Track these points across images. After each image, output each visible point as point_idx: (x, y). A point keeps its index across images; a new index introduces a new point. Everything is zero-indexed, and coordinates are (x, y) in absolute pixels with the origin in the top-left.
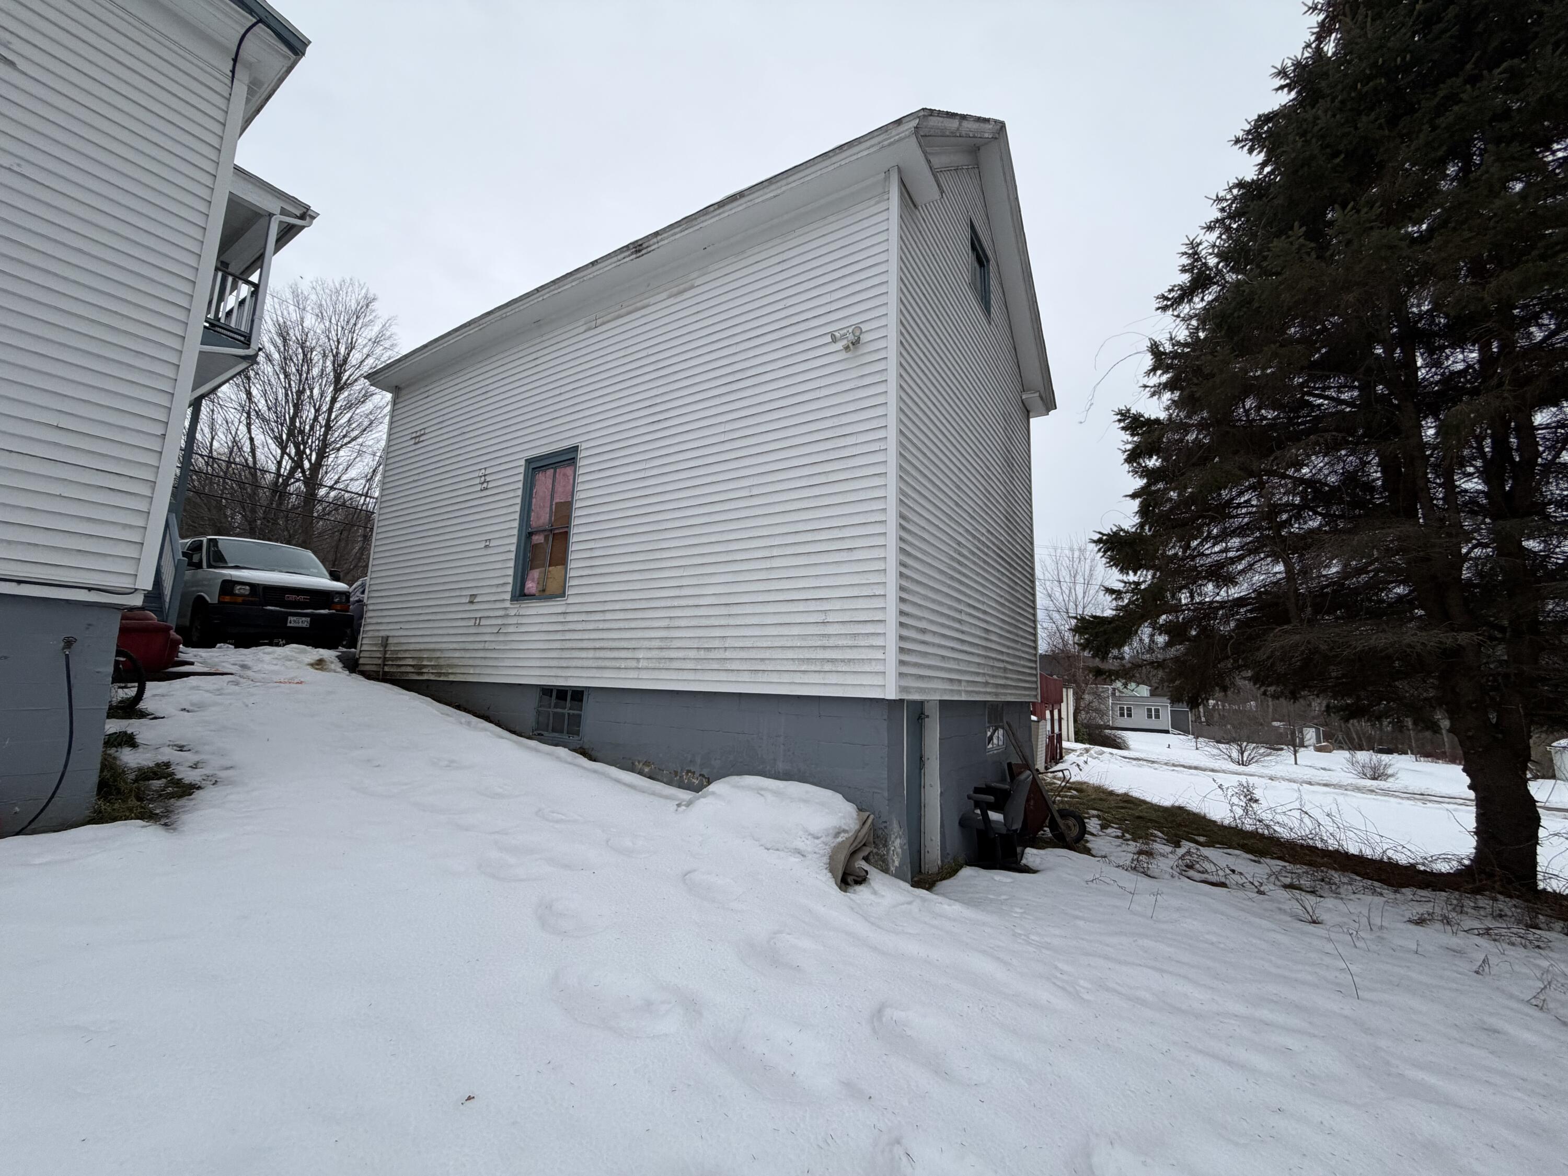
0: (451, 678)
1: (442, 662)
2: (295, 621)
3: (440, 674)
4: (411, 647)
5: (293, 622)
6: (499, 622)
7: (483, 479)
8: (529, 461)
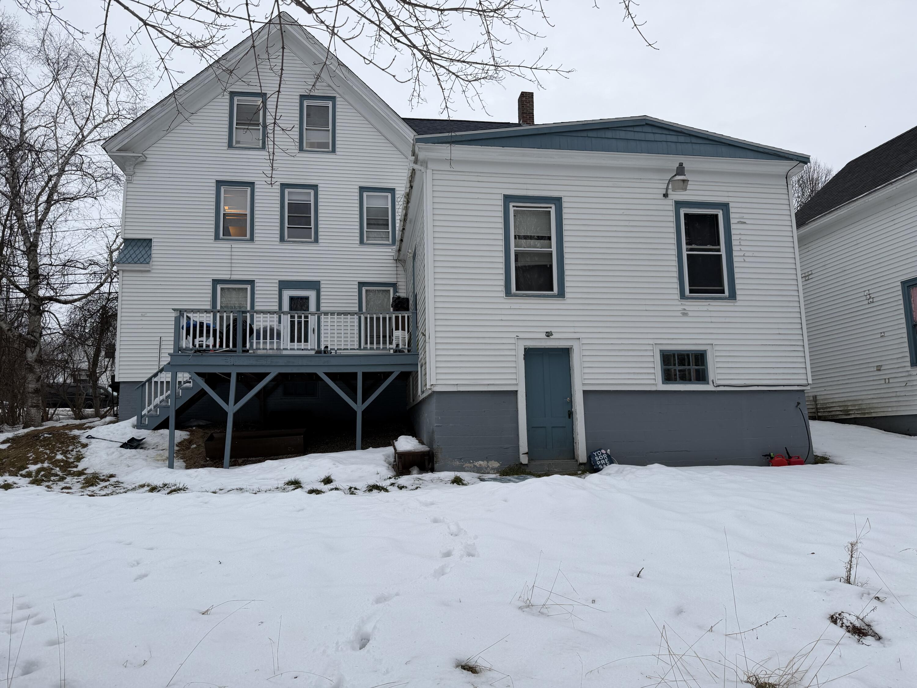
0: (874, 415)
1: (864, 407)
3: (865, 414)
4: (837, 400)
6: (905, 379)
7: (868, 297)
8: (903, 283)
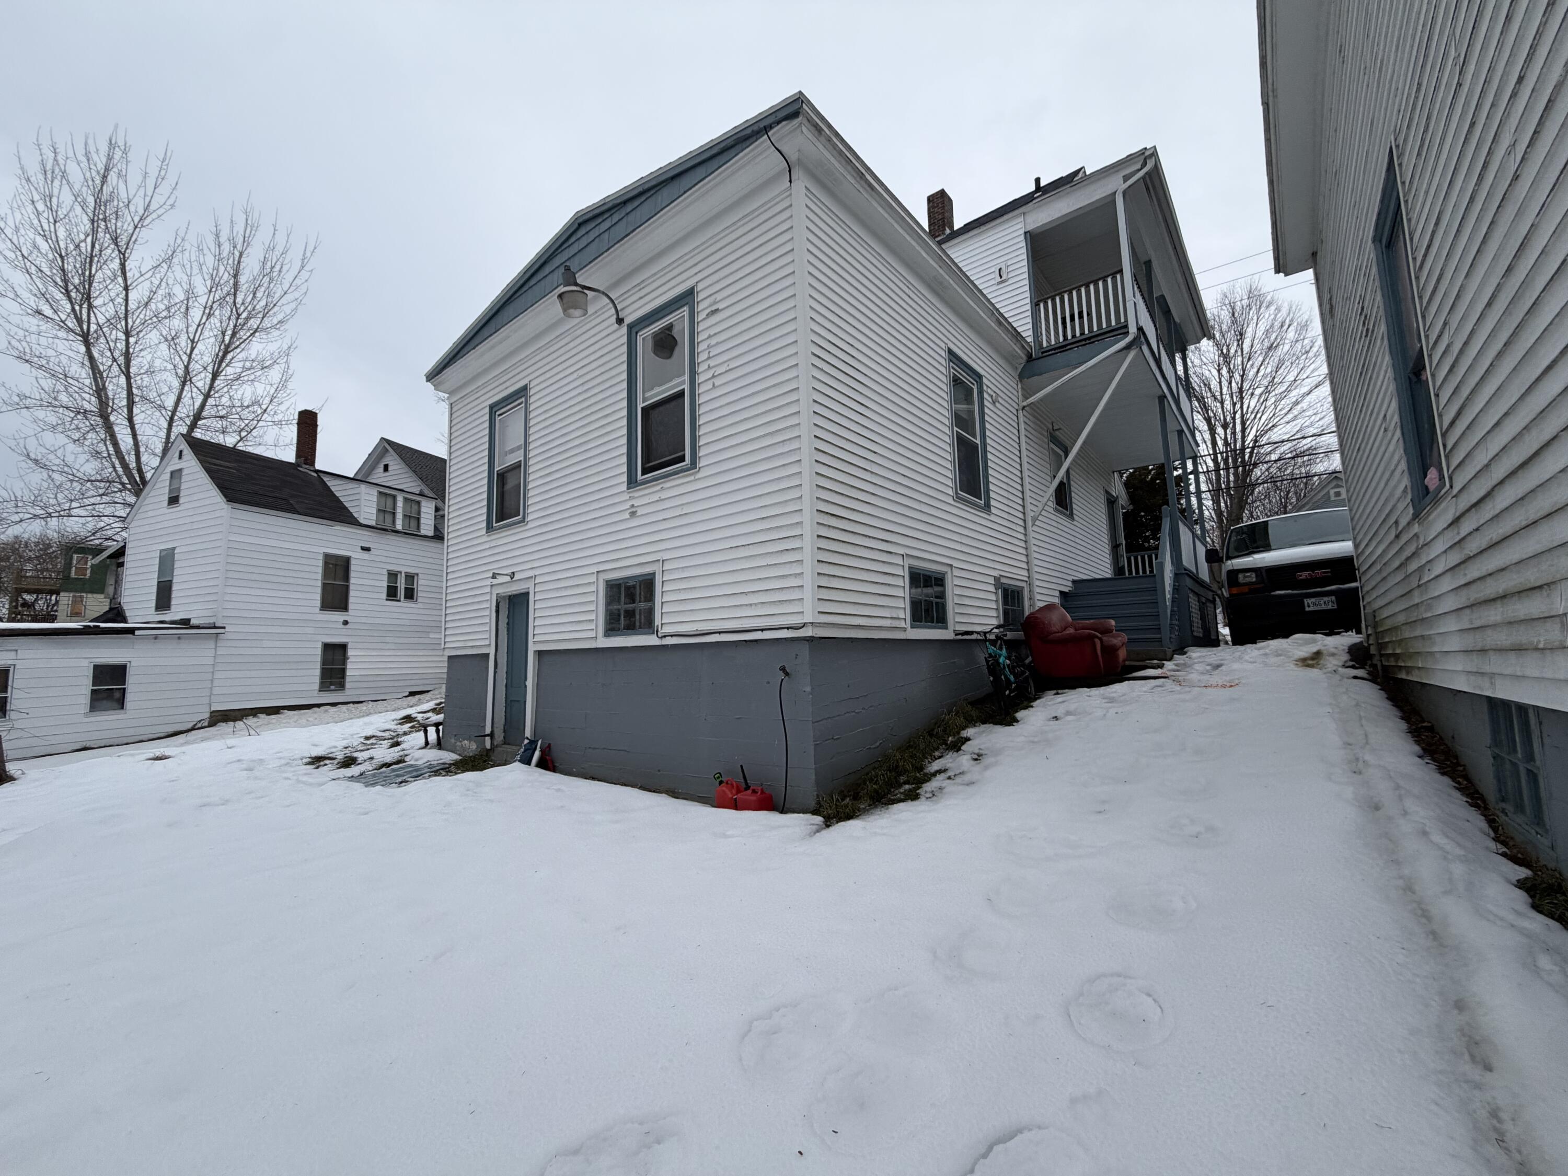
2: (1315, 604)
5: (1311, 605)
6: (1417, 563)
